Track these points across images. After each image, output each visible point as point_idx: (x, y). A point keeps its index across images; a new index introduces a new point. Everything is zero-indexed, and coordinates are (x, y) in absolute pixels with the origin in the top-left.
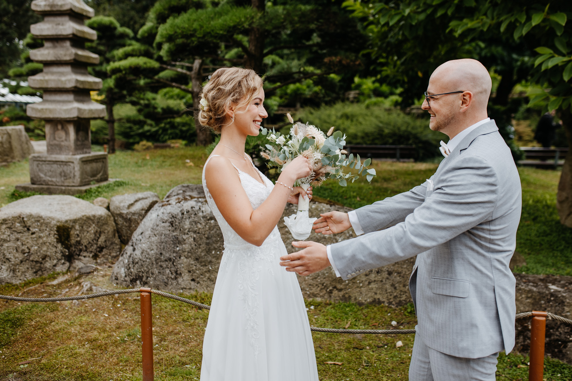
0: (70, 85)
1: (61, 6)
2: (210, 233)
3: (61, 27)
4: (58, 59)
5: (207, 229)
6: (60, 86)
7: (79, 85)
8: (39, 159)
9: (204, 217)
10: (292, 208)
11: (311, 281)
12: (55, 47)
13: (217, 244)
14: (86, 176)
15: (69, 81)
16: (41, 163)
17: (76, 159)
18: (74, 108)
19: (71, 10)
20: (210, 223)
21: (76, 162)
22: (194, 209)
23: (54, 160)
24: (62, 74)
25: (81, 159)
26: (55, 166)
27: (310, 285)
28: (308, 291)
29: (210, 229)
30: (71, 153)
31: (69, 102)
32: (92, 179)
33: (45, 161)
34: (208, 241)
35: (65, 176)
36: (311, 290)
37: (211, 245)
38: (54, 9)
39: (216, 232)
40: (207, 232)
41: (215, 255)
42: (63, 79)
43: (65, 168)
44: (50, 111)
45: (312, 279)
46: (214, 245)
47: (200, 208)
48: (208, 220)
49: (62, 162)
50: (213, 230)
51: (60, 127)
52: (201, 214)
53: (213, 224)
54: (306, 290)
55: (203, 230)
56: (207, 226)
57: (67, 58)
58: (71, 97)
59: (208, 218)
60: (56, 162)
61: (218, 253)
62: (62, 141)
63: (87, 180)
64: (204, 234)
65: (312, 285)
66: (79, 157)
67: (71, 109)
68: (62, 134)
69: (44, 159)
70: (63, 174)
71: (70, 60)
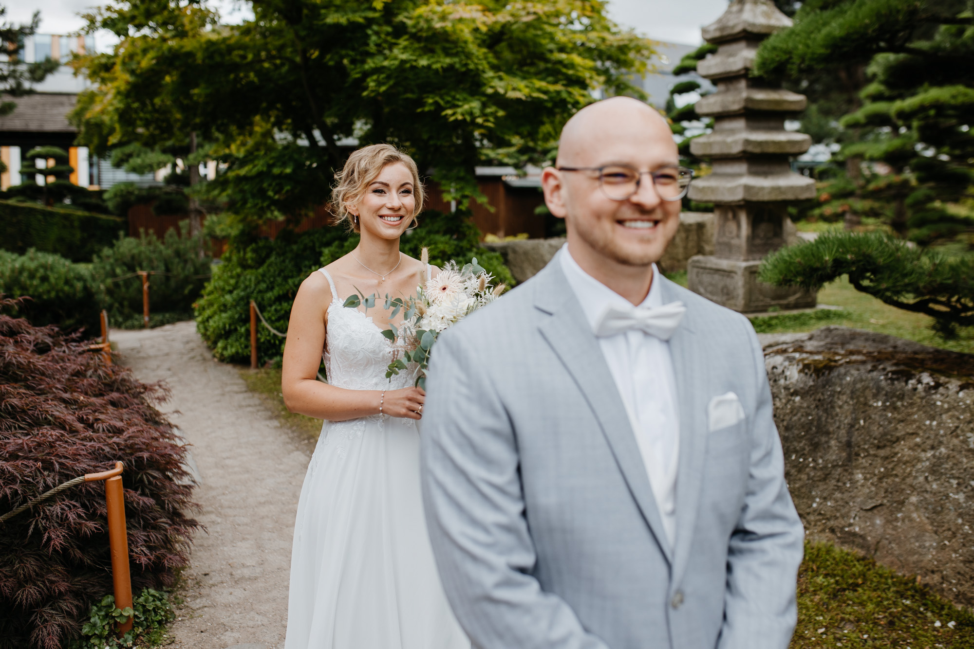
0: (736, 149)
1: (733, 27)
2: (791, 419)
3: (731, 60)
4: (726, 109)
5: (788, 411)
6: (726, 151)
7: (750, 149)
8: (698, 264)
9: (786, 388)
10: (934, 397)
11: (961, 565)
12: (727, 91)
13: (800, 442)
14: (761, 298)
15: (735, 142)
16: (701, 271)
17: (740, 268)
18: (739, 186)
19: (744, 31)
20: (794, 401)
21: (740, 272)
22: (775, 370)
23: (714, 267)
24: (732, 131)
25: (746, 268)
26: (717, 277)
27: (959, 573)
28: (956, 584)
29: (791, 412)
30: (742, 258)
31: (740, 175)
32: (773, 303)
33: (705, 268)
34: (787, 434)
35: (728, 294)
36: (961, 585)
37: (791, 442)
38: (726, 33)
39: (799, 419)
40: (787, 418)
41: (796, 464)
42: (730, 139)
43: (728, 281)
44: (713, 190)
45: (964, 562)
46: (795, 444)
47: (783, 371)
48: (792, 394)
49: (724, 271)
50: (795, 415)
51: (730, 215)
52: (782, 382)
53: (797, 404)
54: (951, 583)
55: (781, 412)
56: (789, 407)
57: (735, 107)
58: (742, 168)
59: (792, 390)
60: (717, 271)
61: (801, 460)
62: (732, 238)
63: (761, 304)
64: (783, 420)
65: (962, 575)
66: (744, 264)
67: (736, 188)
68: (732, 226)
69: (703, 265)
70: (725, 291)
71: (739, 110)
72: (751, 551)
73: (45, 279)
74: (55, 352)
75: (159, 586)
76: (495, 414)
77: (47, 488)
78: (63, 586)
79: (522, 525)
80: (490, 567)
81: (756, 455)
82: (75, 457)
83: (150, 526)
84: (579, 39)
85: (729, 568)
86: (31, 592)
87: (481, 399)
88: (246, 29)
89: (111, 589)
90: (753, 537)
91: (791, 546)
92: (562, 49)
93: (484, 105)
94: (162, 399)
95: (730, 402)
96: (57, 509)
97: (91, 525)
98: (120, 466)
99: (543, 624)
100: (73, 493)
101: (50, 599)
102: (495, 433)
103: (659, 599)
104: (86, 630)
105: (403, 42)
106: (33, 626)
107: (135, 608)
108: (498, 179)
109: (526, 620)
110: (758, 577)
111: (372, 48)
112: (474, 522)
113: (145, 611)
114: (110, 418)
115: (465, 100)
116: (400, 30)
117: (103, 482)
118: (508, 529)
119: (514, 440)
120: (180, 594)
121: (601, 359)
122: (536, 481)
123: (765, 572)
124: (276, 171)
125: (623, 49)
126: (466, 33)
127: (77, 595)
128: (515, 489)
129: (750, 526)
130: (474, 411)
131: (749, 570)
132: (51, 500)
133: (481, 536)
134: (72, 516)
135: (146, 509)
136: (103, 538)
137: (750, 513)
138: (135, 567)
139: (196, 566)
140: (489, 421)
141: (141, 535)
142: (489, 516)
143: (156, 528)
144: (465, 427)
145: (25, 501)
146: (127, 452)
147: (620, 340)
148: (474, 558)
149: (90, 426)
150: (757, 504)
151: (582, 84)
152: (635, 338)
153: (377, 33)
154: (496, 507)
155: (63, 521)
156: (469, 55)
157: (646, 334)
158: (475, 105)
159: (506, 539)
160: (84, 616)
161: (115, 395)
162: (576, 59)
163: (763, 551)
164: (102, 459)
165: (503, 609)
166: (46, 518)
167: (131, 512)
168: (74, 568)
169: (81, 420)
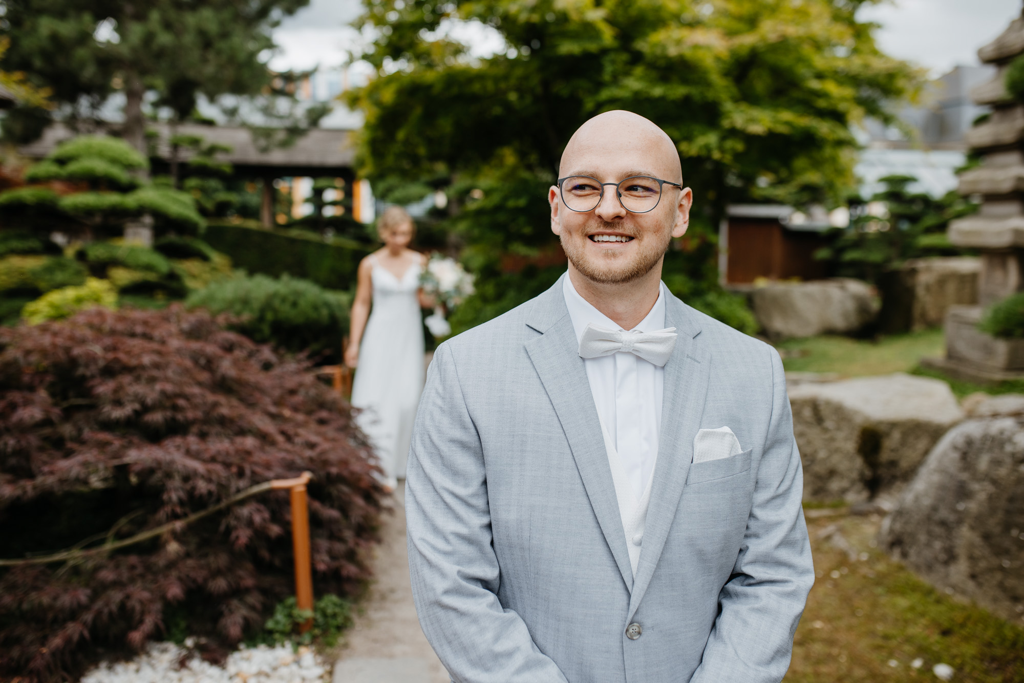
15: (1006, 179)
44: (979, 234)
51: (998, 264)
58: (1013, 208)
67: (1005, 231)
68: (1000, 275)
72: (746, 595)
73: (295, 304)
74: (277, 371)
75: (342, 594)
76: (464, 428)
77: (238, 491)
78: (249, 582)
79: (486, 538)
80: (443, 575)
81: (762, 496)
82: (268, 466)
83: (335, 537)
84: (841, 65)
85: (720, 609)
86: (221, 584)
87: (451, 411)
88: (496, 61)
89: (293, 590)
90: (752, 581)
91: (791, 595)
92: (820, 76)
93: (723, 138)
94: (375, 422)
95: (724, 434)
96: (245, 511)
97: (275, 530)
98: (306, 477)
99: (489, 635)
100: (264, 498)
101: (237, 592)
102: (463, 445)
103: (617, 626)
104: (270, 624)
105: (639, 70)
106: (221, 615)
107: (315, 609)
108: (773, 222)
109: (473, 629)
110: (745, 622)
111: (607, 77)
112: (436, 530)
113: (325, 615)
114: (309, 434)
115: (703, 133)
116: (637, 58)
117: (288, 490)
118: (469, 540)
119: (480, 453)
120: (364, 604)
121: (585, 380)
122: (499, 496)
123: (753, 619)
124: (511, 203)
125: (891, 76)
126: (708, 61)
127: (264, 591)
128: (480, 503)
129: (747, 570)
130: (445, 422)
131: (737, 613)
132: (242, 503)
133: (441, 545)
134: (257, 519)
135: (332, 521)
136: (286, 542)
137: (748, 556)
138: (314, 572)
139: (384, 580)
140: (458, 434)
141: (324, 544)
142: (450, 526)
143: (341, 540)
144: (435, 438)
145: (219, 500)
146: (317, 464)
147: (608, 364)
148: (430, 563)
149: (289, 438)
150: (756, 547)
151: (839, 117)
152: (624, 362)
153: (613, 62)
154: (458, 518)
155: (250, 523)
156: (708, 84)
157: (639, 359)
158: (711, 138)
159: (465, 549)
160: (268, 611)
161: (324, 414)
162: (831, 87)
163: (757, 597)
164: (292, 469)
165: (452, 615)
166: (238, 518)
167: (315, 522)
168: (262, 567)
169: (283, 433)
